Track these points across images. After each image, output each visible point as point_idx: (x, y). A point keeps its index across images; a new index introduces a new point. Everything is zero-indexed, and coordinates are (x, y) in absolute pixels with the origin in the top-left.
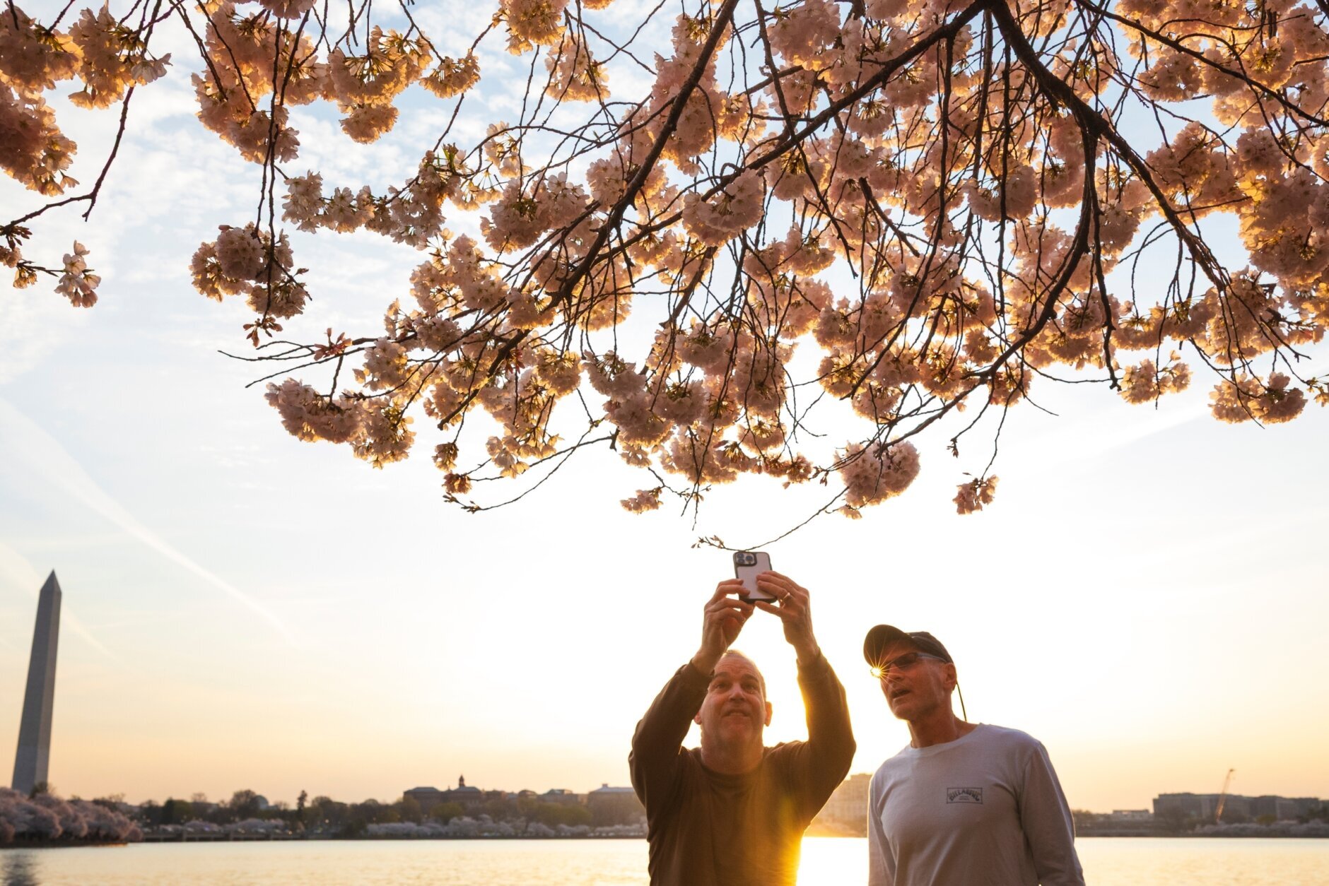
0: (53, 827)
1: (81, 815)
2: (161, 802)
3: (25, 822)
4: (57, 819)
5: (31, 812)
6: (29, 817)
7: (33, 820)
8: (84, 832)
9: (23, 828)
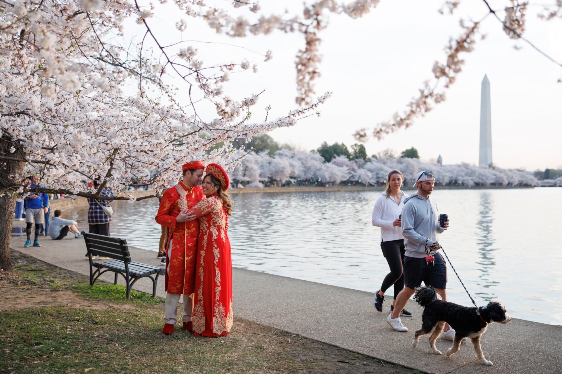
0: (504, 181)
1: (514, 176)
2: (543, 170)
3: (493, 179)
4: (505, 178)
5: (495, 175)
6: (494, 177)
7: (496, 178)
8: (517, 183)
9: (492, 181)
